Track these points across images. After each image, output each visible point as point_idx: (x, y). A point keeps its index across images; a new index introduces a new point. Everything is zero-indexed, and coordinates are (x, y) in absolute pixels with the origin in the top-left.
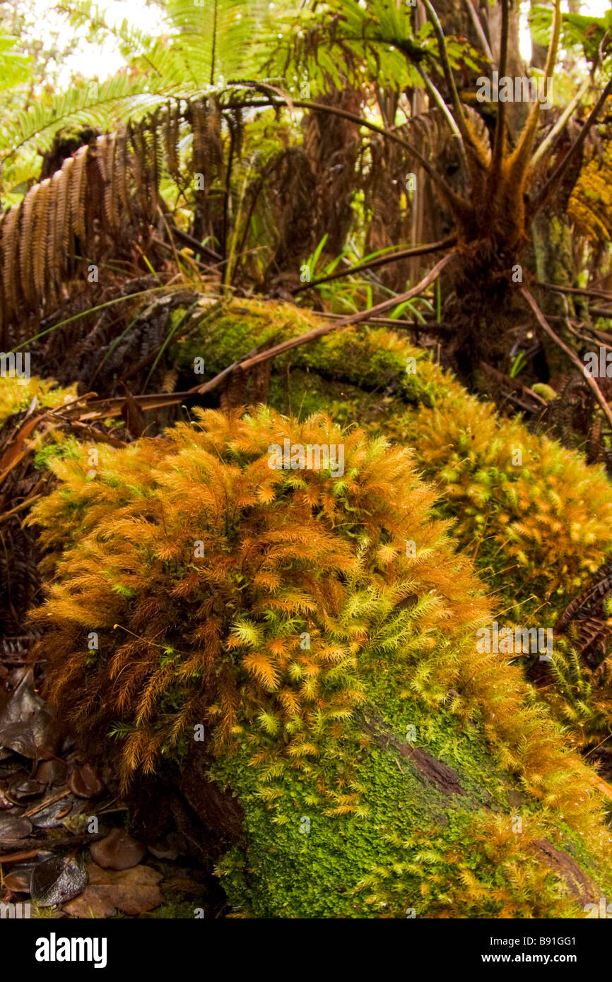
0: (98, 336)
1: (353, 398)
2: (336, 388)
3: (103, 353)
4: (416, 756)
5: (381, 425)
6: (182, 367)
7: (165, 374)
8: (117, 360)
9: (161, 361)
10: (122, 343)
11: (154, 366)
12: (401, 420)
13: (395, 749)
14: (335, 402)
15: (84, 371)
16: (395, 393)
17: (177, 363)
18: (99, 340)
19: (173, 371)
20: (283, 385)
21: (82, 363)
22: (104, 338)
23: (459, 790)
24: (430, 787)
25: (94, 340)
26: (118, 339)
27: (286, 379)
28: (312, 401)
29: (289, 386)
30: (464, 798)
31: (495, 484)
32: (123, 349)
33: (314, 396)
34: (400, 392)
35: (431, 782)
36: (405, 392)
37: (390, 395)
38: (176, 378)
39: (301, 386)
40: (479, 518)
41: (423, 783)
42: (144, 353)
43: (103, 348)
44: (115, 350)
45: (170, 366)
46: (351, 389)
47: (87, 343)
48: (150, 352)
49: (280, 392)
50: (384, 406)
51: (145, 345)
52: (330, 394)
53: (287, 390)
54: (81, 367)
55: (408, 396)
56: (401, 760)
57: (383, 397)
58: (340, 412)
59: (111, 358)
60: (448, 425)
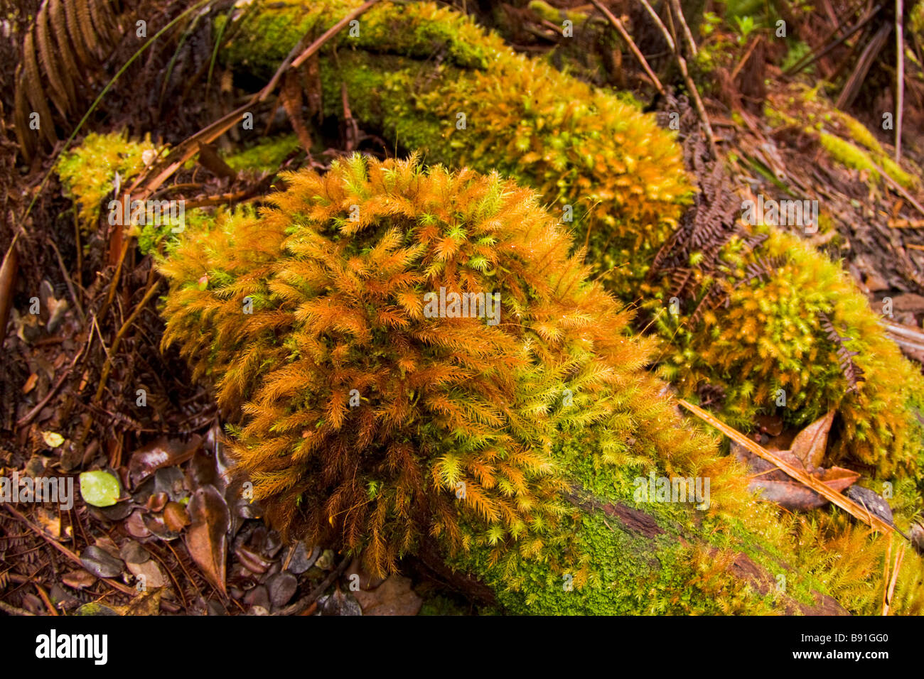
0: (155, 61)
1: (404, 67)
2: (385, 61)
3: (164, 75)
4: (618, 512)
5: (439, 92)
6: (234, 65)
7: (220, 76)
8: (177, 80)
9: (215, 66)
10: (177, 63)
11: (210, 73)
12: (457, 86)
13: (600, 511)
14: (387, 74)
15: (151, 98)
16: (445, 59)
17: (229, 64)
18: (157, 66)
19: (227, 72)
20: (333, 65)
21: (148, 90)
22: (160, 61)
23: (659, 531)
24: (637, 536)
25: (153, 66)
26: (173, 60)
27: (334, 59)
28: (364, 76)
29: (339, 65)
30: (664, 536)
31: (568, 149)
32: (179, 68)
33: (365, 71)
34: (450, 59)
35: (637, 532)
36: (455, 59)
37: (441, 63)
38: (231, 76)
39: (351, 63)
40: (561, 183)
41: (631, 534)
42: (199, 64)
43: (162, 71)
44: (173, 70)
45: (223, 68)
46: (401, 61)
47: (147, 71)
48: (203, 62)
49: (331, 72)
50: (437, 75)
51: (197, 57)
52: (380, 66)
53: (337, 69)
54: (147, 95)
55: (459, 62)
56: (608, 519)
57: (434, 66)
58: (394, 84)
59: (171, 79)
60: (508, 90)
